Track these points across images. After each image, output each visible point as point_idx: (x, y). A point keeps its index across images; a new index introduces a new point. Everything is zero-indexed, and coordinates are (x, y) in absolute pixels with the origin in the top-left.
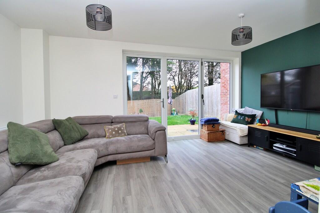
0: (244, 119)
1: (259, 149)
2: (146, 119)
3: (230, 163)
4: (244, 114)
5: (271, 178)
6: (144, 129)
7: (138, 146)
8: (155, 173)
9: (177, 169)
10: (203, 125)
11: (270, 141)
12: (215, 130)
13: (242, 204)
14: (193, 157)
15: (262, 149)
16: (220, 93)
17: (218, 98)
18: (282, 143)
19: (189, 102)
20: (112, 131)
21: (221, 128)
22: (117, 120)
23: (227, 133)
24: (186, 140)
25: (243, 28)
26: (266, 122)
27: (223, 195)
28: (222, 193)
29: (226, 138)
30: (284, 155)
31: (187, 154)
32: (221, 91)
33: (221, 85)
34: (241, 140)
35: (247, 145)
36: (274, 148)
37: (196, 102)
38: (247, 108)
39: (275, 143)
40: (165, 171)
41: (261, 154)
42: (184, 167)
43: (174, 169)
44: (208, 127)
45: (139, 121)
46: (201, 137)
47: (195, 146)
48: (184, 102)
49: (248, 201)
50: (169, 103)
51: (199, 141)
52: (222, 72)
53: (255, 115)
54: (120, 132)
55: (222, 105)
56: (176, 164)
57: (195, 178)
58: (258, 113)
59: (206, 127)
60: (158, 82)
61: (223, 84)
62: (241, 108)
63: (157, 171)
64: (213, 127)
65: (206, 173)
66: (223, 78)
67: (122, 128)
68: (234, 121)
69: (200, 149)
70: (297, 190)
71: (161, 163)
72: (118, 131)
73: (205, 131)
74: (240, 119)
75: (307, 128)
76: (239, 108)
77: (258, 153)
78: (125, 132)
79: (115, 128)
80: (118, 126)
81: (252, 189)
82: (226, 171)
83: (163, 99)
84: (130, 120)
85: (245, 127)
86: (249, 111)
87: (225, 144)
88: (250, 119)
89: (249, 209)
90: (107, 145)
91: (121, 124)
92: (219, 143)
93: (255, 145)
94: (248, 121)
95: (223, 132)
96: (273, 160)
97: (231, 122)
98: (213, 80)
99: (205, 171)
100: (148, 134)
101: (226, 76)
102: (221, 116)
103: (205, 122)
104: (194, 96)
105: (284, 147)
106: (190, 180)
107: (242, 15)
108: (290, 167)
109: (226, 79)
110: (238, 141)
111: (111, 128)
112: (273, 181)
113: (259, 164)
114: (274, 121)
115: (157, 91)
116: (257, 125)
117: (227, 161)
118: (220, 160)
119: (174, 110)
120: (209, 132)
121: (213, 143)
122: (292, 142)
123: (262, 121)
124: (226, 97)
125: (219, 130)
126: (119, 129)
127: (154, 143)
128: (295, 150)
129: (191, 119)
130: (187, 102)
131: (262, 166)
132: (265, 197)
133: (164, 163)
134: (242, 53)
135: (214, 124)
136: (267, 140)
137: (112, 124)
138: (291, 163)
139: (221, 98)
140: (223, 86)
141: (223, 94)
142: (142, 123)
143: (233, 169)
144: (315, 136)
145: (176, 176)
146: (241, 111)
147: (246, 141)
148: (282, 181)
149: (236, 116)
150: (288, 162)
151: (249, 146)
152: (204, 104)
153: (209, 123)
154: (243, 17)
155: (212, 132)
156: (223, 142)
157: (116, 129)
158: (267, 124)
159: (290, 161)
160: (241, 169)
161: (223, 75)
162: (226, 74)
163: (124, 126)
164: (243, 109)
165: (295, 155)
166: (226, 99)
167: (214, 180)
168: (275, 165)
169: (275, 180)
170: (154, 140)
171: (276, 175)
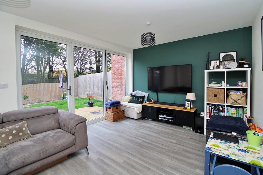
0: (138, 99)
1: (149, 120)
2: (55, 111)
3: (139, 137)
4: (137, 95)
5: (168, 141)
6: (55, 123)
7: (55, 148)
8: (81, 172)
9: (102, 158)
10: (108, 108)
11: (157, 114)
12: (118, 111)
13: (167, 171)
14: (110, 140)
15: (151, 120)
16: (111, 79)
17: (110, 83)
18: (164, 114)
19: (82, 86)
20: (7, 135)
21: (122, 108)
22: (12, 118)
23: (126, 112)
24: (94, 124)
25: (149, 34)
26: (152, 101)
27: (152, 169)
28: (150, 167)
29: (126, 116)
30: (164, 122)
31: (103, 139)
32: (112, 77)
33: (112, 72)
34: (138, 116)
35: (141, 119)
36: (159, 118)
37: (89, 86)
38: (138, 91)
39: (160, 115)
40: (90, 164)
41: (152, 123)
42: (108, 154)
43: (99, 159)
44: (113, 109)
45: (46, 114)
46: (106, 118)
47: (105, 128)
48: (77, 86)
49: (168, 166)
50: (61, 87)
51: (105, 122)
52: (113, 62)
53: (145, 96)
54: (21, 134)
55: (113, 88)
56: (98, 153)
57: (123, 161)
58: (146, 94)
59: (112, 109)
60: (43, 65)
61: (114, 72)
62: (133, 91)
63: (83, 169)
64: (116, 108)
65: (128, 152)
66: (114, 67)
67: (24, 129)
68: (130, 102)
69: (111, 130)
70: (210, 151)
71: (82, 157)
72: (17, 134)
73: (110, 113)
74: (135, 100)
75: (175, 103)
76: (132, 91)
77: (150, 124)
78: (29, 132)
79: (11, 130)
80: (17, 126)
81: (164, 154)
82: (140, 145)
83: (70, 87)
84: (32, 115)
85: (140, 106)
86: (139, 93)
87: (127, 121)
88: (142, 99)
89: (173, 173)
90: (6, 160)
91: (20, 123)
92: (121, 120)
93: (146, 118)
94: (140, 101)
95: (123, 111)
96: (161, 127)
97: (128, 103)
98: (100, 67)
99: (127, 150)
100: (60, 128)
101: (116, 66)
102: (113, 97)
103: (110, 105)
104: (87, 81)
105: (165, 116)
106: (120, 165)
107: (149, 23)
108: (172, 130)
109: (116, 68)
110: (135, 117)
111: (4, 131)
112: (170, 143)
113: (156, 132)
114: (156, 100)
115: (43, 75)
116: (147, 104)
117: (137, 136)
118: (131, 137)
119: (66, 94)
120: (113, 113)
121: (117, 122)
122: (169, 113)
123: (149, 100)
124: (116, 82)
125: (120, 110)
126: (20, 130)
127: (75, 139)
128: (172, 118)
129: (90, 102)
130: (79, 86)
131: (159, 134)
132: (174, 158)
133: (85, 156)
134: (133, 50)
135: (117, 106)
136: (155, 114)
137: (4, 124)
138: (171, 126)
139: (112, 82)
140: (114, 73)
141: (114, 79)
142: (50, 116)
143: (144, 141)
144: (183, 108)
145: (106, 167)
146: (134, 94)
147: (140, 116)
148: (175, 141)
149: (132, 98)
150: (169, 127)
151: (142, 120)
152: (108, 90)
153: (113, 105)
154: (149, 25)
155: (116, 112)
156: (124, 119)
157: (14, 132)
158: (153, 102)
159: (169, 125)
160: (149, 140)
161: (114, 65)
162: (116, 64)
163: (26, 125)
164: (135, 92)
165: (172, 121)
166: (116, 83)
167: (138, 157)
168: (164, 130)
169: (171, 142)
170: (74, 135)
171: (169, 138)
